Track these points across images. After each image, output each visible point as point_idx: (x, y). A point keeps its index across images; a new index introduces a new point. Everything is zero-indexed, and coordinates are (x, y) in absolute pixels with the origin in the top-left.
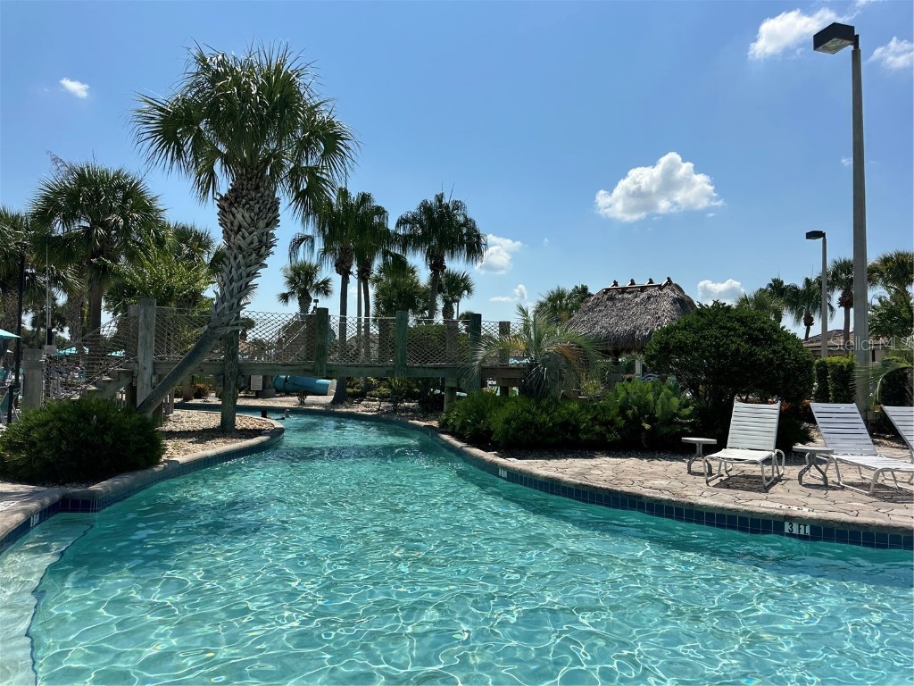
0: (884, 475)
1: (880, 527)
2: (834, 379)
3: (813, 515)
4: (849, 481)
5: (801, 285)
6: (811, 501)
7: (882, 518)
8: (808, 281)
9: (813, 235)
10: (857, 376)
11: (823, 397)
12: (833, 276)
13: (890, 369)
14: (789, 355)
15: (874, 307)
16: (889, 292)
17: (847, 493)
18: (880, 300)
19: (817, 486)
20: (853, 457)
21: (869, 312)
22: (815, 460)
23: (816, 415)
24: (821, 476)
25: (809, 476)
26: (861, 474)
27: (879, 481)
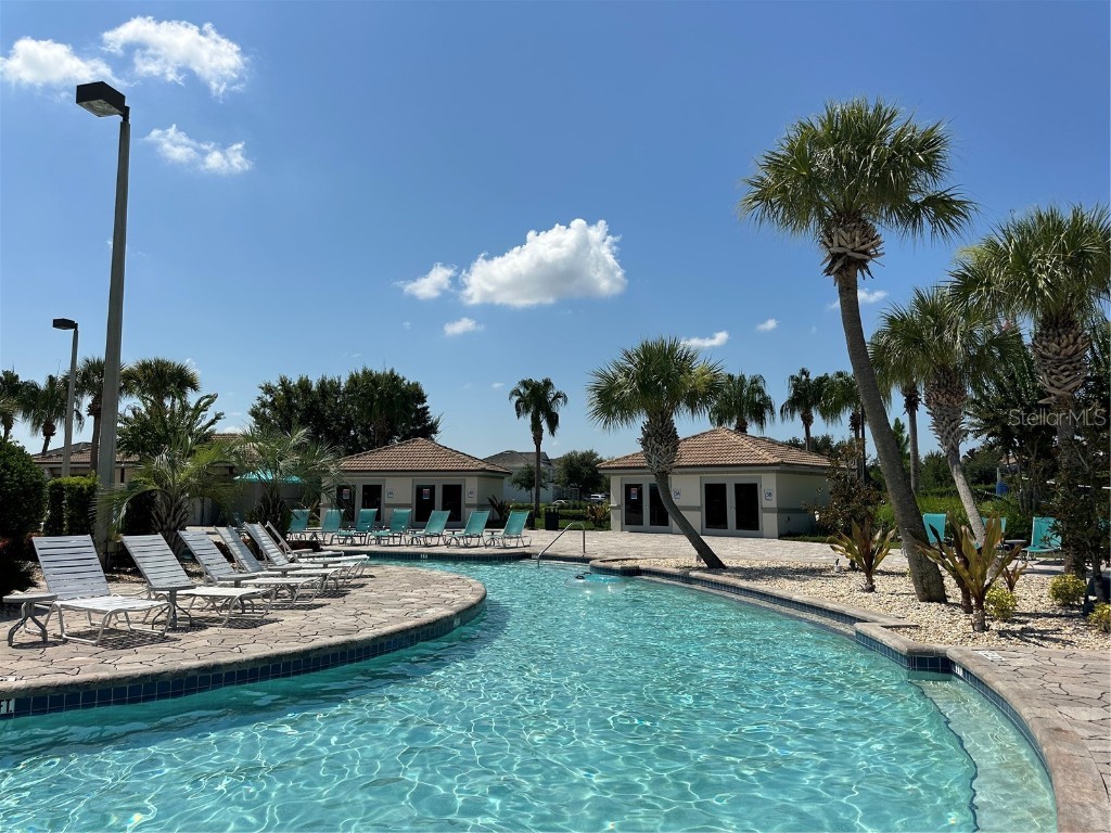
0: (117, 618)
1: (104, 681)
2: (71, 503)
3: (22, 684)
4: (75, 630)
5: (42, 384)
6: (21, 666)
7: (108, 670)
8: (51, 379)
9: (62, 324)
10: (99, 500)
11: (54, 530)
12: (83, 378)
13: (136, 492)
14: (12, 475)
15: (126, 419)
16: (145, 404)
17: (69, 647)
18: (134, 413)
19: (33, 645)
20: (83, 601)
21: (119, 425)
22: (33, 610)
23: (39, 553)
24: (39, 631)
25: (23, 633)
26: (90, 619)
27: (111, 626)
